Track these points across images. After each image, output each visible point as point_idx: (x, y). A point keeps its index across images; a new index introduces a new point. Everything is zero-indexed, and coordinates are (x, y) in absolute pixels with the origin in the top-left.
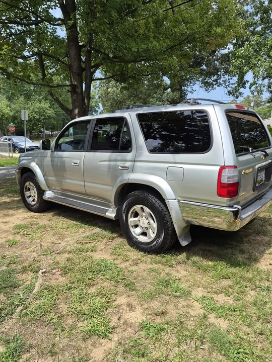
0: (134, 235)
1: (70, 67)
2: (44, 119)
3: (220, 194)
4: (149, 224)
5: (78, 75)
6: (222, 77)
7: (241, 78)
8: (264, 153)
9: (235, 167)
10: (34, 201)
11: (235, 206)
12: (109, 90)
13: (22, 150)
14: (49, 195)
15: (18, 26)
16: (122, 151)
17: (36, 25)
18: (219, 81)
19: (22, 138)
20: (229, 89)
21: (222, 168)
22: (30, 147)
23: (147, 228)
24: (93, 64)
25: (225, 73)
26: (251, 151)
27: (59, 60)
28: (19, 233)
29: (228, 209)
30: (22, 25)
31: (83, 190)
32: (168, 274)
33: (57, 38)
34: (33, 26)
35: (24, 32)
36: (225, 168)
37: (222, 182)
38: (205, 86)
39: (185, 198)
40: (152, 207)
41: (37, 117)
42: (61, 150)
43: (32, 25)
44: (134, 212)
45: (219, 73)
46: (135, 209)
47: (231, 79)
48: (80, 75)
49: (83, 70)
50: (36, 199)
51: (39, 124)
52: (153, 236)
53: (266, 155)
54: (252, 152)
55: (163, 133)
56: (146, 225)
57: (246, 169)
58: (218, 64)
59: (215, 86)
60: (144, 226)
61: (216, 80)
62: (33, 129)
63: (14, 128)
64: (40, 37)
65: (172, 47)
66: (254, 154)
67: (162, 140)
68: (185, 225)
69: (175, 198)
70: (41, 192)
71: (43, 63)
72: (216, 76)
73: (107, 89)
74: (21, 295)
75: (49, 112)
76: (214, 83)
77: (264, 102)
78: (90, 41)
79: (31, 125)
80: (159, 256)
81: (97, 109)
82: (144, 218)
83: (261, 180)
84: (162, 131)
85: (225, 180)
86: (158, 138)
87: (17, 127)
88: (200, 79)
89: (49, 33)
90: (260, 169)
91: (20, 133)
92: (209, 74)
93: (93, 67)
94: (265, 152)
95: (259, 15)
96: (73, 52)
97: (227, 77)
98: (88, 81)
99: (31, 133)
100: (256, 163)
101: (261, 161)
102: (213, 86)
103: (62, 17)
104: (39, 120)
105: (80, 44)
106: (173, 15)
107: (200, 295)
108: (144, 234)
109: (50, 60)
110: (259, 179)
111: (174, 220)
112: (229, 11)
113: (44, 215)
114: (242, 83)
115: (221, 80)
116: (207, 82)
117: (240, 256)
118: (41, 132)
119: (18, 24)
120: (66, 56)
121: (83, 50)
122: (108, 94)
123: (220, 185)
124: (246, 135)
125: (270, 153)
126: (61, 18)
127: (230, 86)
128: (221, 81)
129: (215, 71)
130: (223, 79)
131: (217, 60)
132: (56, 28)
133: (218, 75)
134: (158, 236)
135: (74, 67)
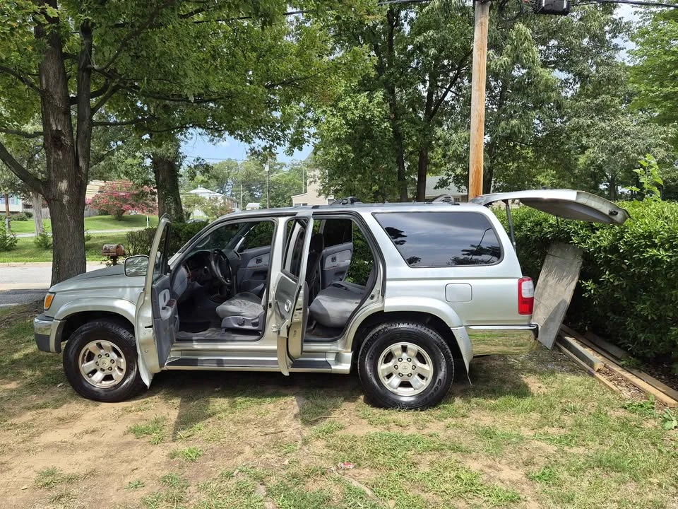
4: (414, 367)
5: (64, 113)
10: (107, 378)
23: (410, 375)
36: (524, 281)
37: (523, 296)
56: (409, 371)
60: (405, 373)
69: (462, 324)
108: (405, 384)
123: (521, 300)
135: (56, 97)
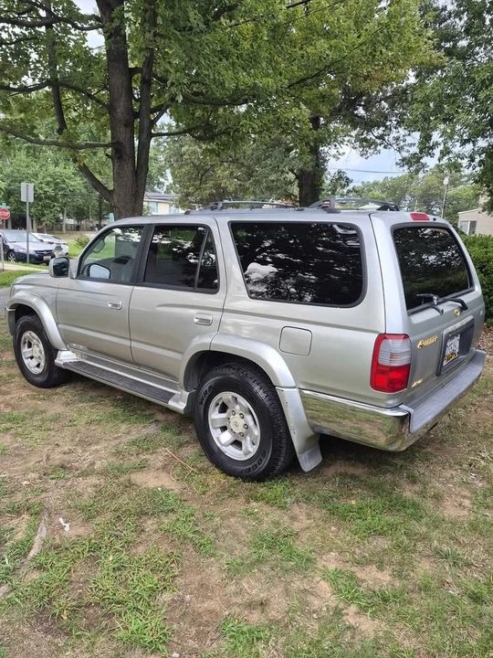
0: (219, 445)
1: (111, 108)
2: (64, 196)
3: (375, 384)
4: (246, 426)
5: (126, 126)
6: (394, 130)
7: (427, 138)
8: (460, 305)
9: (406, 336)
10: (38, 366)
11: (402, 406)
12: (184, 149)
13: (21, 258)
14: (66, 357)
15: (13, 27)
16: (200, 289)
17: (49, 26)
18: (386, 138)
19: (23, 233)
20: (405, 154)
21: (382, 337)
22: (36, 251)
23: (242, 435)
24: (154, 104)
25: (398, 122)
26: (435, 302)
27: (90, 96)
28: (8, 429)
29: (389, 413)
30: (21, 24)
31: (127, 355)
32: (277, 524)
33: (87, 52)
34: (43, 29)
35: (25, 38)
36: (385, 338)
37: (380, 362)
38: (362, 146)
39: (312, 387)
40: (252, 398)
41: (51, 192)
42: (88, 277)
43: (40, 26)
44: (220, 403)
45: (388, 123)
46: (221, 398)
47: (409, 135)
48: (129, 125)
49: (136, 115)
50: (42, 364)
51: (54, 206)
52: (253, 450)
53: (464, 307)
54: (438, 304)
55: (279, 255)
56: (240, 429)
57: (425, 339)
58: (387, 106)
59: (379, 148)
60: (237, 430)
61: (381, 137)
62: (43, 215)
63: (8, 213)
64: (55, 50)
65: (303, 80)
66: (440, 307)
67: (277, 268)
68: (311, 433)
69: (294, 385)
70: (51, 351)
71: (59, 98)
72: (382, 128)
73: (181, 146)
74: (7, 560)
75: (73, 184)
76: (378, 141)
77: (466, 176)
78: (149, 62)
79: (40, 208)
80: (262, 484)
81: (162, 180)
82: (237, 415)
83: (452, 354)
84: (278, 253)
85: (385, 360)
86: (270, 263)
87: (15, 210)
88: (354, 133)
89: (72, 44)
90: (451, 336)
91: (18, 222)
92: (368, 125)
93: (153, 111)
94: (462, 302)
95: (465, 18)
96: (118, 81)
97: (402, 131)
98: (144, 136)
99: (40, 222)
100: (444, 326)
101: (454, 321)
102: (376, 147)
103: (97, 12)
104: (54, 199)
105: (131, 65)
106: (307, 16)
107: (332, 567)
108: (237, 444)
109: (73, 94)
110: (448, 352)
111: (291, 424)
112: (406, 22)
113: (56, 394)
114: (426, 147)
115: (392, 136)
116: (365, 140)
117: (408, 487)
118: (58, 220)
119: (14, 22)
120: (105, 88)
121: (135, 77)
122: (182, 156)
123: (377, 369)
124: (432, 258)
125: (470, 303)
126: (96, 14)
127: (406, 148)
128: (390, 138)
129: (381, 121)
130: (394, 134)
131: (386, 99)
132: (86, 34)
133: (386, 127)
134: (261, 452)
135: (118, 111)
